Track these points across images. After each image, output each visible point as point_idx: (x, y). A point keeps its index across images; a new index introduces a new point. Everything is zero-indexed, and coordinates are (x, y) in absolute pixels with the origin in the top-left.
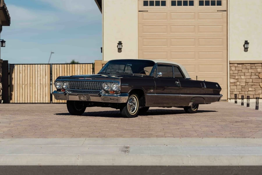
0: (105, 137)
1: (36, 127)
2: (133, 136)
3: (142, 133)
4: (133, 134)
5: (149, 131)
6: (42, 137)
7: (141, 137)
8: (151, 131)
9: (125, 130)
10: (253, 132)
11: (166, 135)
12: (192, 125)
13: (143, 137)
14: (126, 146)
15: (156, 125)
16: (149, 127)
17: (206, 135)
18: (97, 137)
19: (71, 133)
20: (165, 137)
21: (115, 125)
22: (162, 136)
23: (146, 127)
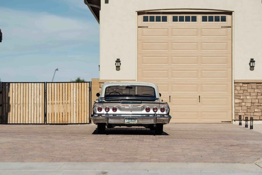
0: (85, 161)
1: (16, 150)
2: (117, 160)
3: (127, 157)
4: (116, 158)
5: (135, 155)
6: (19, 161)
7: (124, 162)
8: (137, 155)
9: (110, 153)
10: (245, 156)
11: (151, 160)
12: (183, 149)
13: (126, 162)
14: (104, 171)
15: (145, 148)
16: (136, 151)
17: (194, 160)
18: (78, 161)
19: (52, 156)
20: (150, 162)
21: (100, 148)
22: (147, 161)
23: (133, 150)
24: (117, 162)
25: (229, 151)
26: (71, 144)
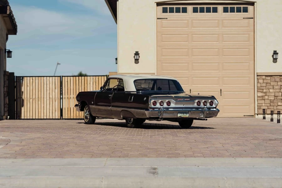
0: (128, 157)
1: (50, 146)
2: (159, 156)
3: (168, 152)
4: (159, 154)
5: (176, 150)
7: (168, 157)
8: (178, 150)
9: (149, 149)
11: (195, 155)
12: (222, 143)
13: (171, 157)
14: (153, 167)
15: (182, 143)
16: (175, 146)
17: (239, 155)
18: (120, 157)
19: (90, 152)
20: (195, 157)
21: (137, 144)
22: (191, 156)
23: (171, 145)
25: (271, 145)
26: (104, 139)
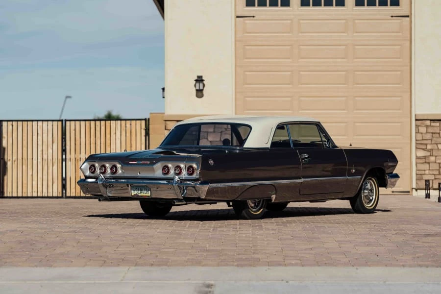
0: (166, 265)
1: (31, 245)
2: (222, 263)
3: (241, 256)
4: (222, 259)
5: (254, 253)
6: (44, 266)
7: (237, 266)
8: (257, 254)
9: (208, 251)
11: (287, 262)
12: (338, 241)
13: (242, 266)
14: (207, 282)
15: (267, 240)
16: (254, 246)
17: (365, 261)
18: (152, 265)
19: (101, 256)
20: (285, 265)
21: (187, 242)
22: (279, 264)
23: (249, 245)
24: (224, 265)
25: (426, 245)
26: (130, 233)
